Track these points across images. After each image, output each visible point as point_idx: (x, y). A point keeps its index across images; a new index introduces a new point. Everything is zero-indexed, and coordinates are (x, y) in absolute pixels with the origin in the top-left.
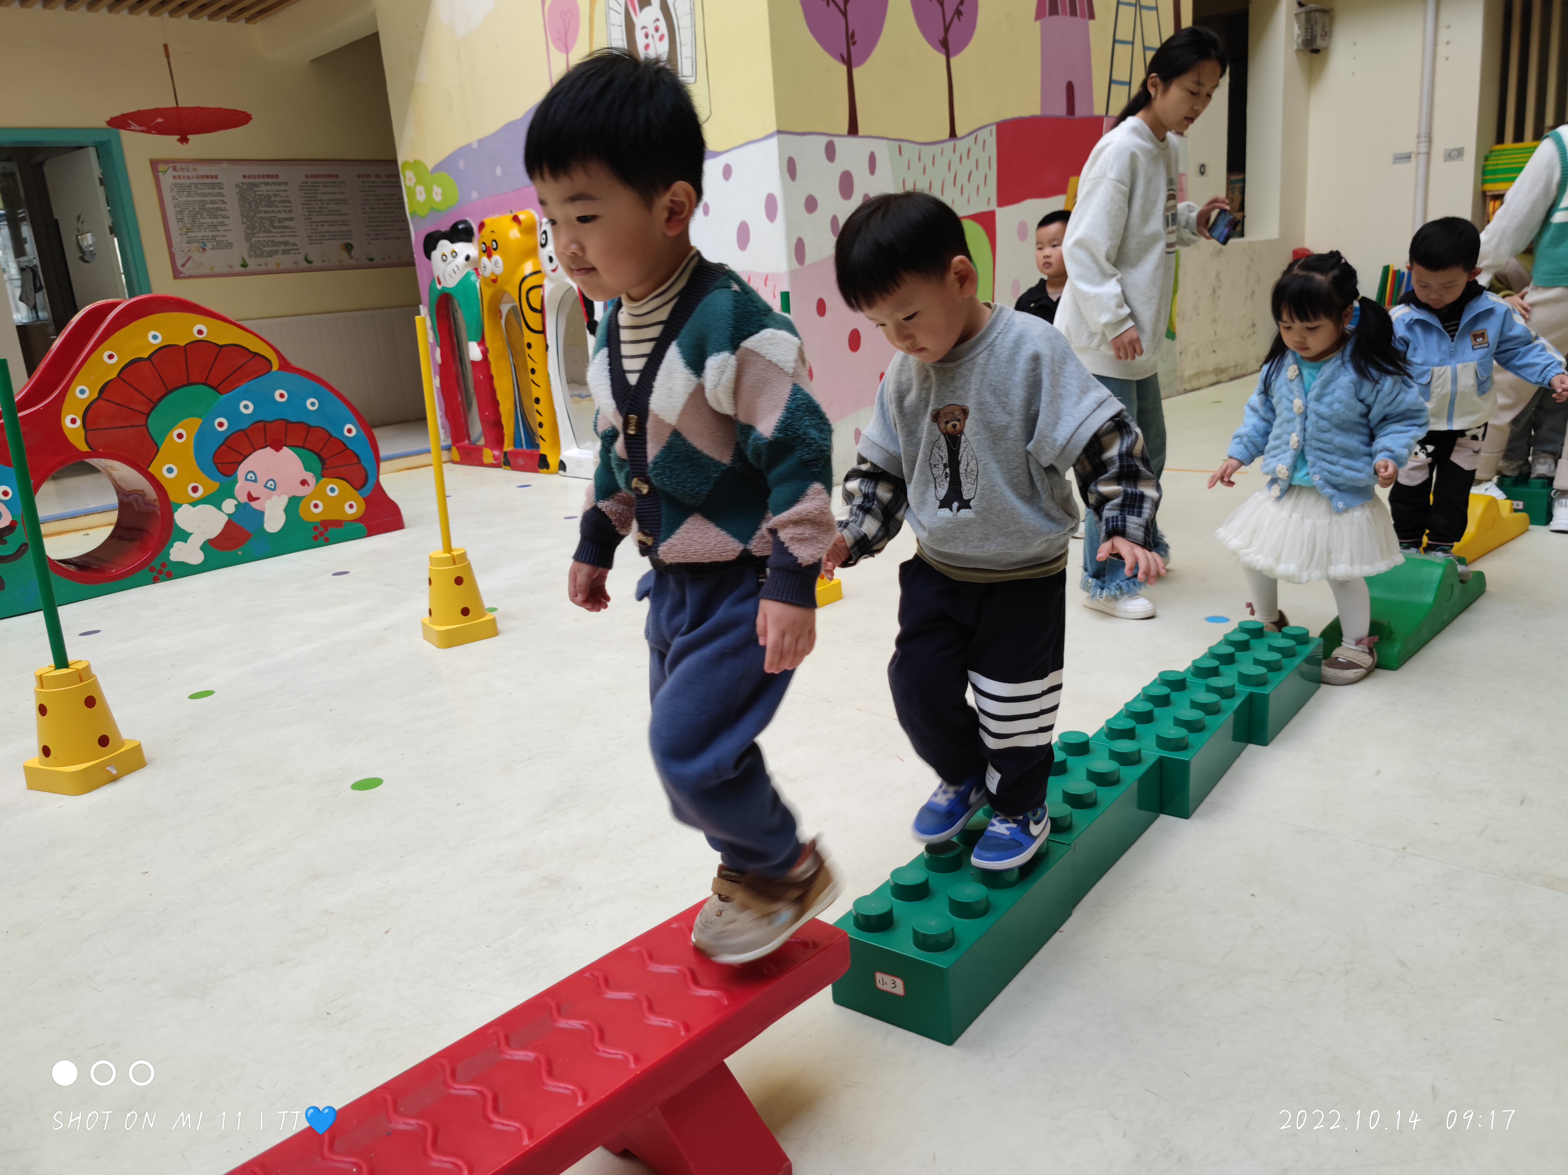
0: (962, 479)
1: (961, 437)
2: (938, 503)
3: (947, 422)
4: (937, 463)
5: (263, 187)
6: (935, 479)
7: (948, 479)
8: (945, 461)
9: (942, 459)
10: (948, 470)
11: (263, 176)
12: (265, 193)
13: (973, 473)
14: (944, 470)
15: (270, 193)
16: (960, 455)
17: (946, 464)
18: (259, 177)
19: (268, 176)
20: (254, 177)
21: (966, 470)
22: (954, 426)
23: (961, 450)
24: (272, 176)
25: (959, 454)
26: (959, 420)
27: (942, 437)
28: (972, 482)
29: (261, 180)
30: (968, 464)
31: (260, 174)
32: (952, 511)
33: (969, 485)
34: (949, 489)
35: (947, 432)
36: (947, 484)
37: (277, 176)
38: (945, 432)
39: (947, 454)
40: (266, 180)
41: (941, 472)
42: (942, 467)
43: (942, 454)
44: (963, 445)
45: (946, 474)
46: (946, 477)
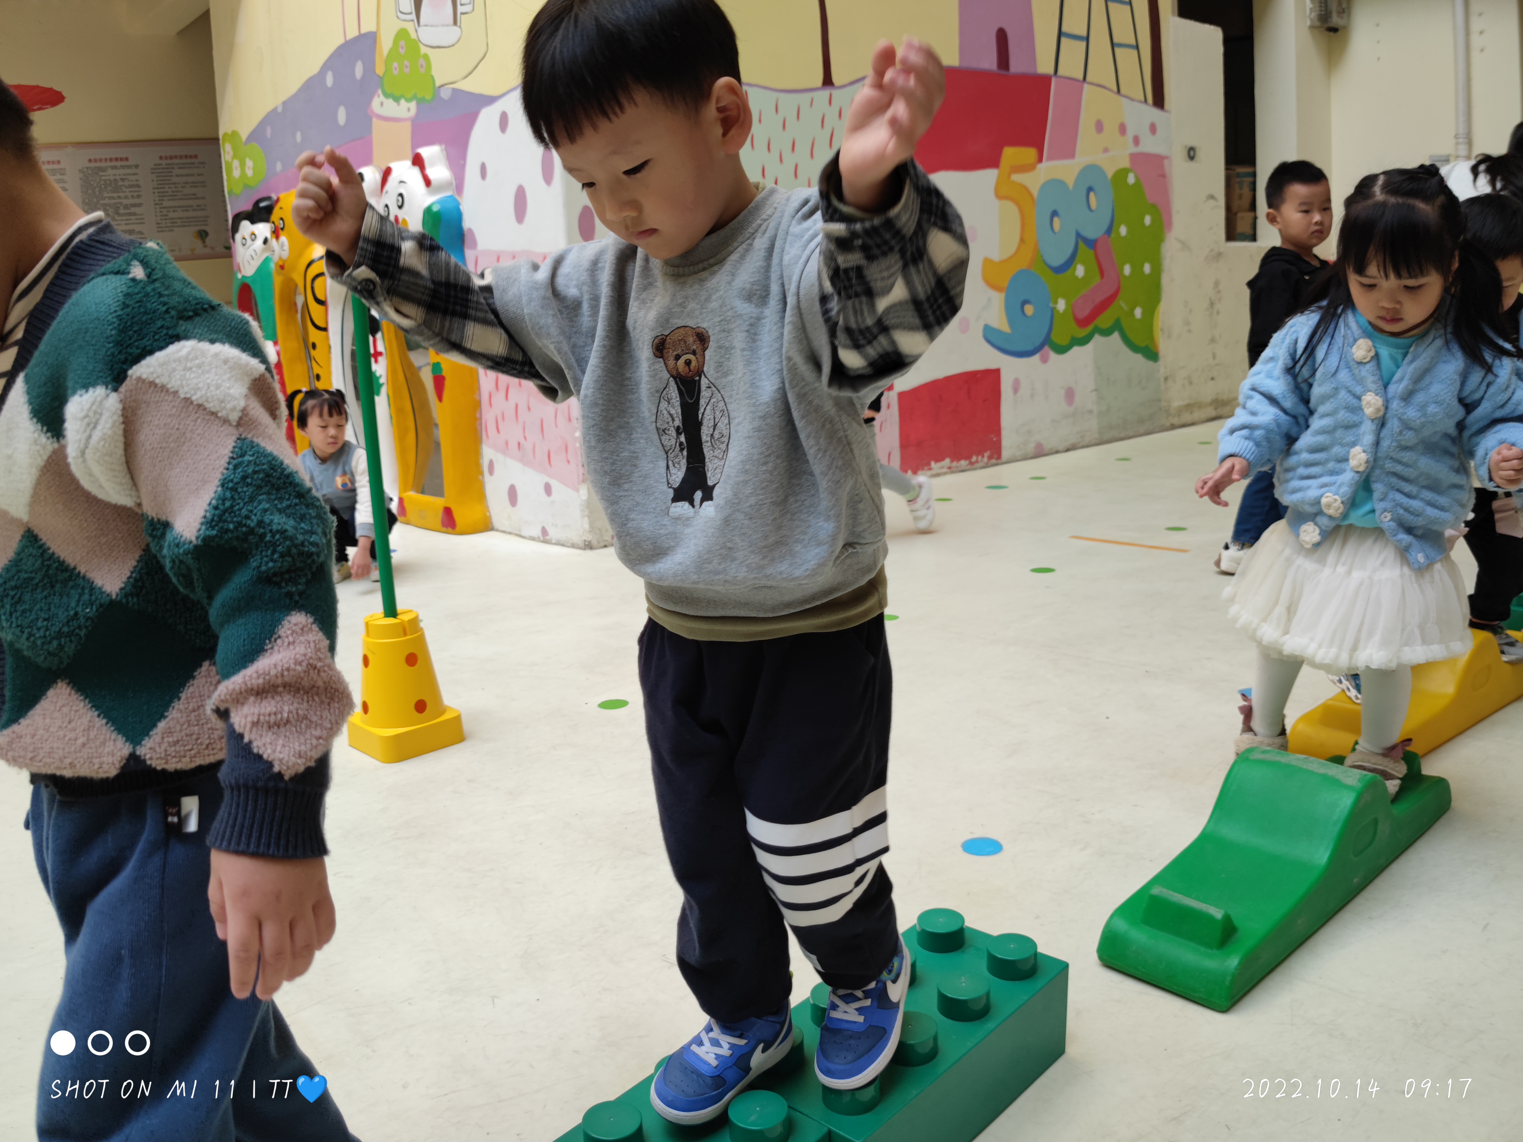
0: (705, 451)
1: (700, 380)
2: (671, 493)
3: (678, 358)
4: (666, 426)
5: (110, 172)
6: (667, 453)
7: (685, 453)
8: (678, 422)
9: (673, 420)
10: (683, 438)
11: (111, 160)
12: (112, 178)
13: (723, 439)
14: (678, 437)
15: (118, 178)
16: (701, 410)
17: (678, 428)
18: (106, 160)
19: (117, 159)
20: (101, 160)
21: (712, 435)
22: (688, 363)
23: (703, 402)
24: (121, 159)
25: (698, 409)
26: (694, 353)
27: (672, 383)
28: (721, 456)
29: (109, 164)
30: (715, 426)
31: (108, 157)
32: (693, 506)
33: (716, 461)
34: (688, 469)
35: (679, 374)
36: (685, 461)
37: (127, 159)
38: (674, 373)
39: (679, 411)
40: (114, 163)
41: (673, 441)
42: (674, 434)
43: (673, 412)
44: (705, 394)
45: (681, 444)
46: (682, 450)
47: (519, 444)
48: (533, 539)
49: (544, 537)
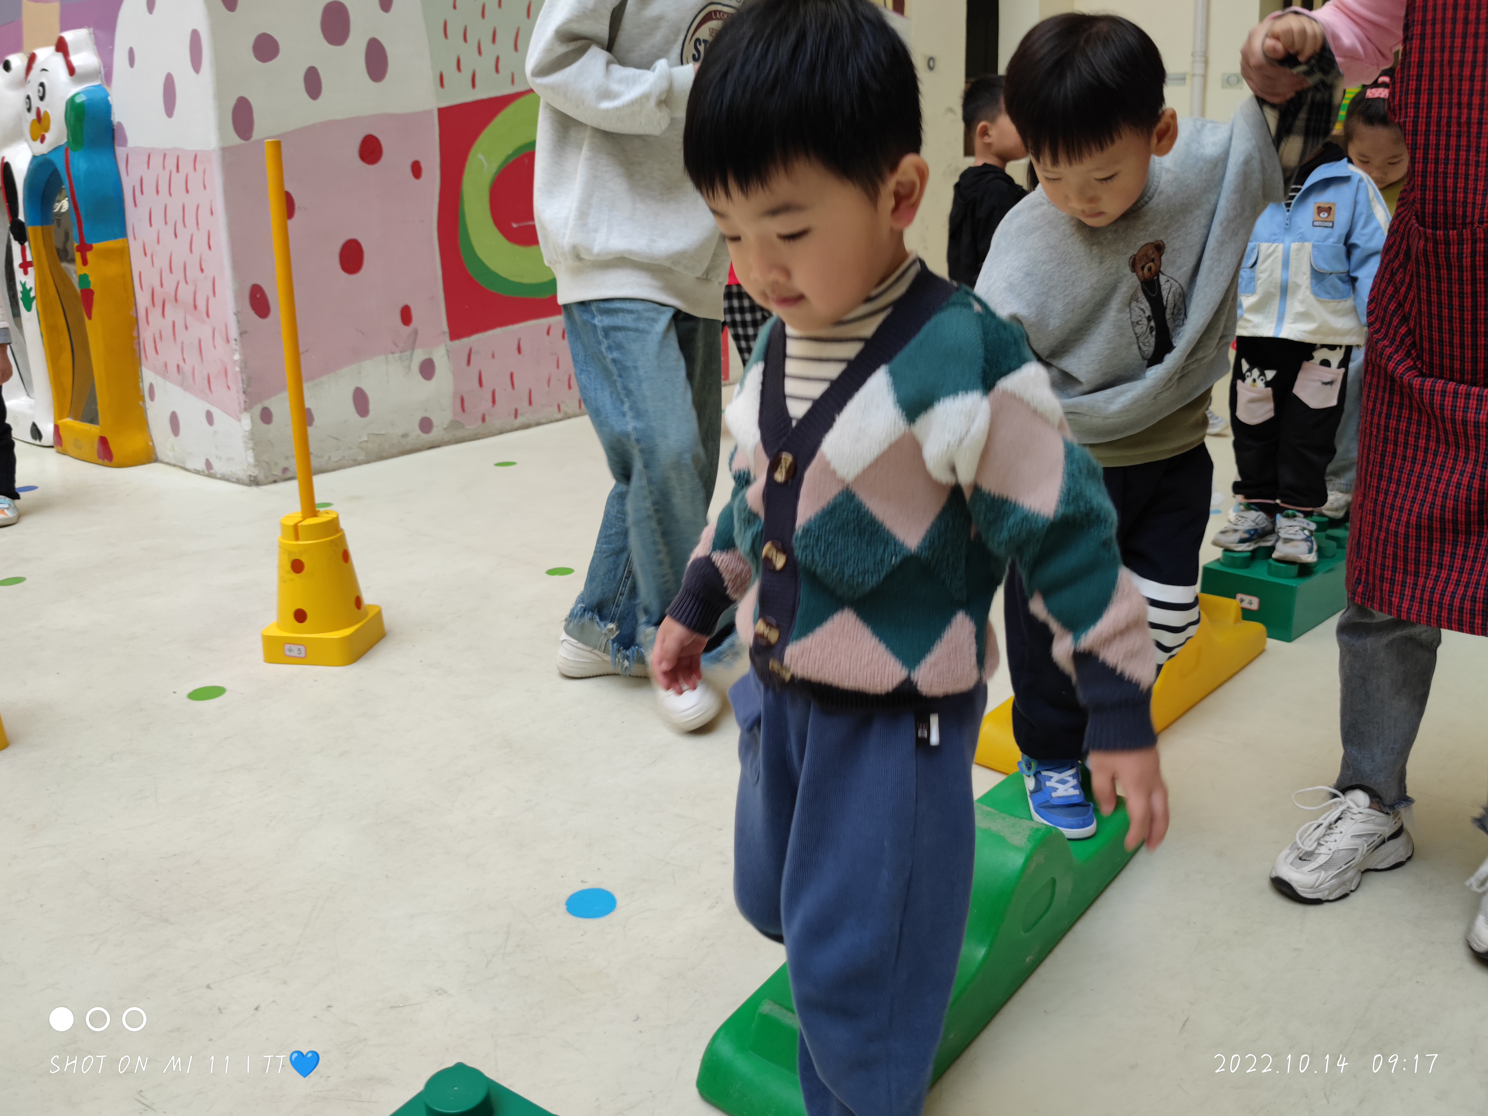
47: (178, 366)
48: (197, 472)
49: (208, 471)
